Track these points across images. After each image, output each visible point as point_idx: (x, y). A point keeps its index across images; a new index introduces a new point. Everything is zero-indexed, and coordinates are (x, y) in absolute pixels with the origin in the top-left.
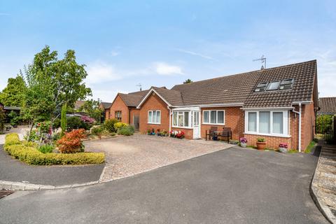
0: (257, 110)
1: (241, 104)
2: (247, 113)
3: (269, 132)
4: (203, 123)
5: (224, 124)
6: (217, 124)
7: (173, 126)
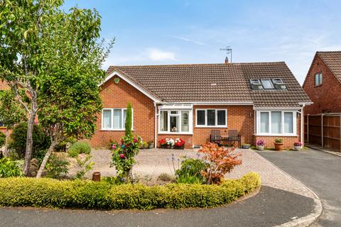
0: (270, 110)
1: (250, 103)
2: (258, 114)
3: (280, 132)
4: (197, 126)
5: (226, 126)
6: (217, 126)
7: (160, 132)
